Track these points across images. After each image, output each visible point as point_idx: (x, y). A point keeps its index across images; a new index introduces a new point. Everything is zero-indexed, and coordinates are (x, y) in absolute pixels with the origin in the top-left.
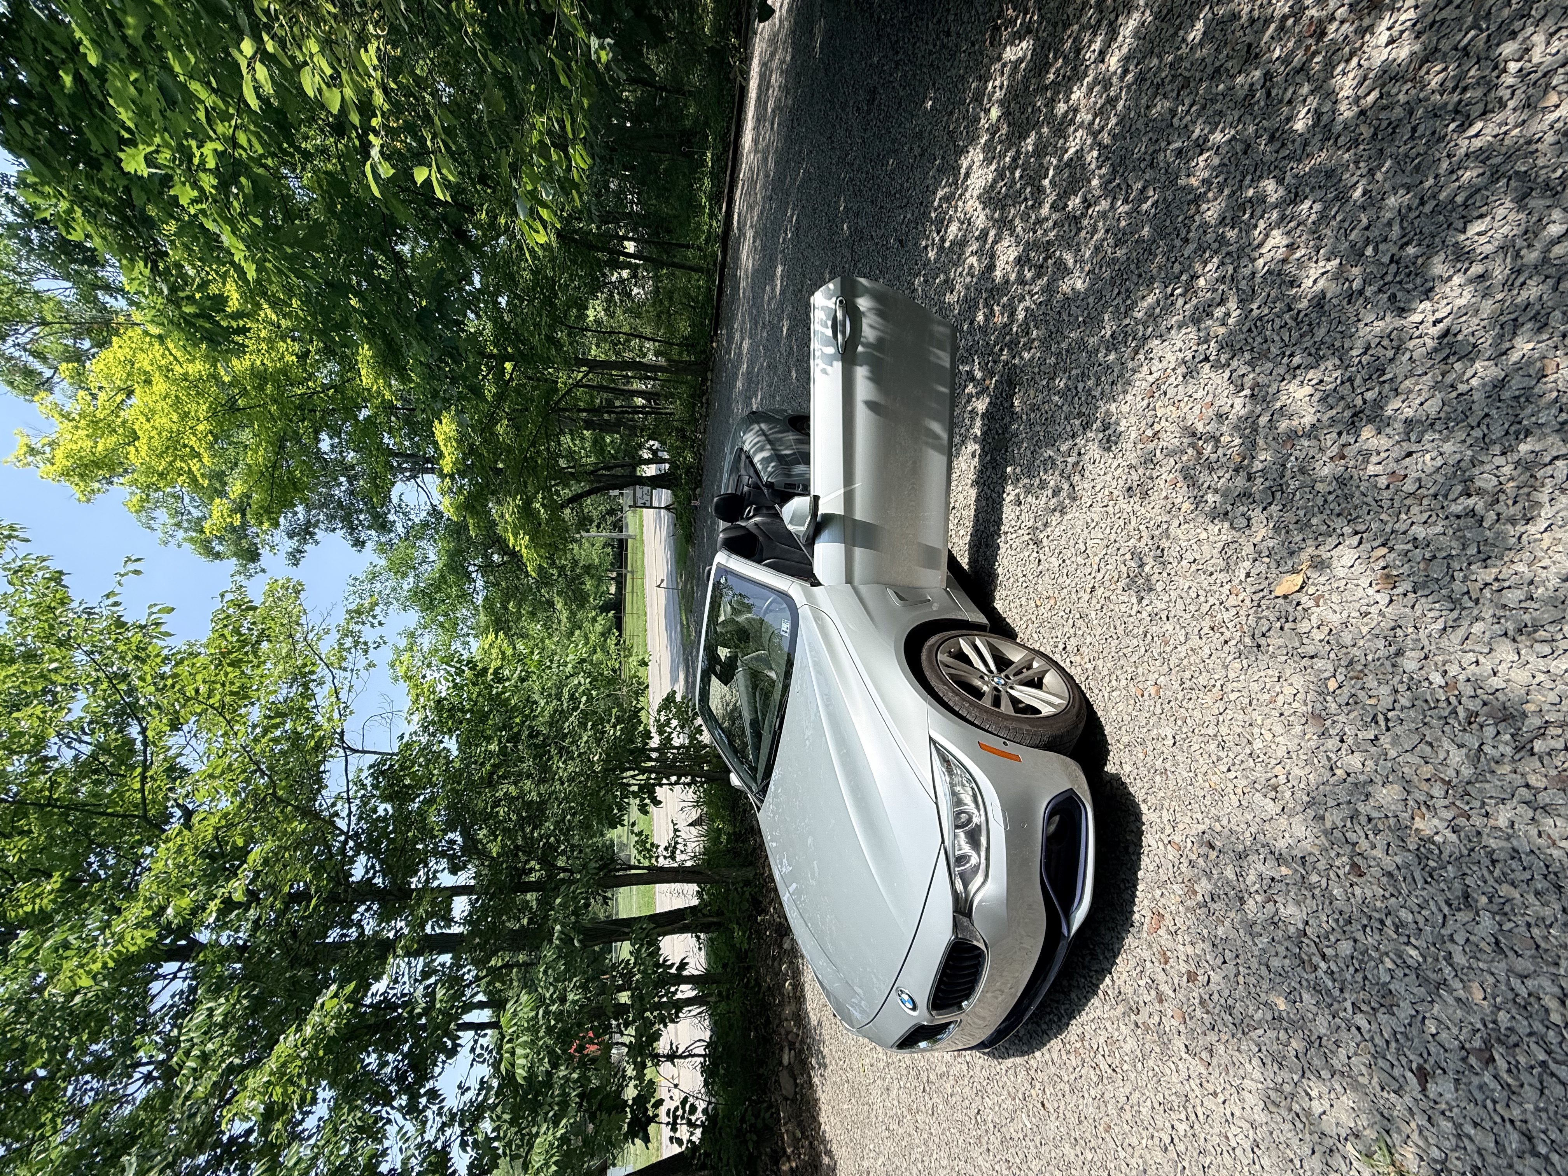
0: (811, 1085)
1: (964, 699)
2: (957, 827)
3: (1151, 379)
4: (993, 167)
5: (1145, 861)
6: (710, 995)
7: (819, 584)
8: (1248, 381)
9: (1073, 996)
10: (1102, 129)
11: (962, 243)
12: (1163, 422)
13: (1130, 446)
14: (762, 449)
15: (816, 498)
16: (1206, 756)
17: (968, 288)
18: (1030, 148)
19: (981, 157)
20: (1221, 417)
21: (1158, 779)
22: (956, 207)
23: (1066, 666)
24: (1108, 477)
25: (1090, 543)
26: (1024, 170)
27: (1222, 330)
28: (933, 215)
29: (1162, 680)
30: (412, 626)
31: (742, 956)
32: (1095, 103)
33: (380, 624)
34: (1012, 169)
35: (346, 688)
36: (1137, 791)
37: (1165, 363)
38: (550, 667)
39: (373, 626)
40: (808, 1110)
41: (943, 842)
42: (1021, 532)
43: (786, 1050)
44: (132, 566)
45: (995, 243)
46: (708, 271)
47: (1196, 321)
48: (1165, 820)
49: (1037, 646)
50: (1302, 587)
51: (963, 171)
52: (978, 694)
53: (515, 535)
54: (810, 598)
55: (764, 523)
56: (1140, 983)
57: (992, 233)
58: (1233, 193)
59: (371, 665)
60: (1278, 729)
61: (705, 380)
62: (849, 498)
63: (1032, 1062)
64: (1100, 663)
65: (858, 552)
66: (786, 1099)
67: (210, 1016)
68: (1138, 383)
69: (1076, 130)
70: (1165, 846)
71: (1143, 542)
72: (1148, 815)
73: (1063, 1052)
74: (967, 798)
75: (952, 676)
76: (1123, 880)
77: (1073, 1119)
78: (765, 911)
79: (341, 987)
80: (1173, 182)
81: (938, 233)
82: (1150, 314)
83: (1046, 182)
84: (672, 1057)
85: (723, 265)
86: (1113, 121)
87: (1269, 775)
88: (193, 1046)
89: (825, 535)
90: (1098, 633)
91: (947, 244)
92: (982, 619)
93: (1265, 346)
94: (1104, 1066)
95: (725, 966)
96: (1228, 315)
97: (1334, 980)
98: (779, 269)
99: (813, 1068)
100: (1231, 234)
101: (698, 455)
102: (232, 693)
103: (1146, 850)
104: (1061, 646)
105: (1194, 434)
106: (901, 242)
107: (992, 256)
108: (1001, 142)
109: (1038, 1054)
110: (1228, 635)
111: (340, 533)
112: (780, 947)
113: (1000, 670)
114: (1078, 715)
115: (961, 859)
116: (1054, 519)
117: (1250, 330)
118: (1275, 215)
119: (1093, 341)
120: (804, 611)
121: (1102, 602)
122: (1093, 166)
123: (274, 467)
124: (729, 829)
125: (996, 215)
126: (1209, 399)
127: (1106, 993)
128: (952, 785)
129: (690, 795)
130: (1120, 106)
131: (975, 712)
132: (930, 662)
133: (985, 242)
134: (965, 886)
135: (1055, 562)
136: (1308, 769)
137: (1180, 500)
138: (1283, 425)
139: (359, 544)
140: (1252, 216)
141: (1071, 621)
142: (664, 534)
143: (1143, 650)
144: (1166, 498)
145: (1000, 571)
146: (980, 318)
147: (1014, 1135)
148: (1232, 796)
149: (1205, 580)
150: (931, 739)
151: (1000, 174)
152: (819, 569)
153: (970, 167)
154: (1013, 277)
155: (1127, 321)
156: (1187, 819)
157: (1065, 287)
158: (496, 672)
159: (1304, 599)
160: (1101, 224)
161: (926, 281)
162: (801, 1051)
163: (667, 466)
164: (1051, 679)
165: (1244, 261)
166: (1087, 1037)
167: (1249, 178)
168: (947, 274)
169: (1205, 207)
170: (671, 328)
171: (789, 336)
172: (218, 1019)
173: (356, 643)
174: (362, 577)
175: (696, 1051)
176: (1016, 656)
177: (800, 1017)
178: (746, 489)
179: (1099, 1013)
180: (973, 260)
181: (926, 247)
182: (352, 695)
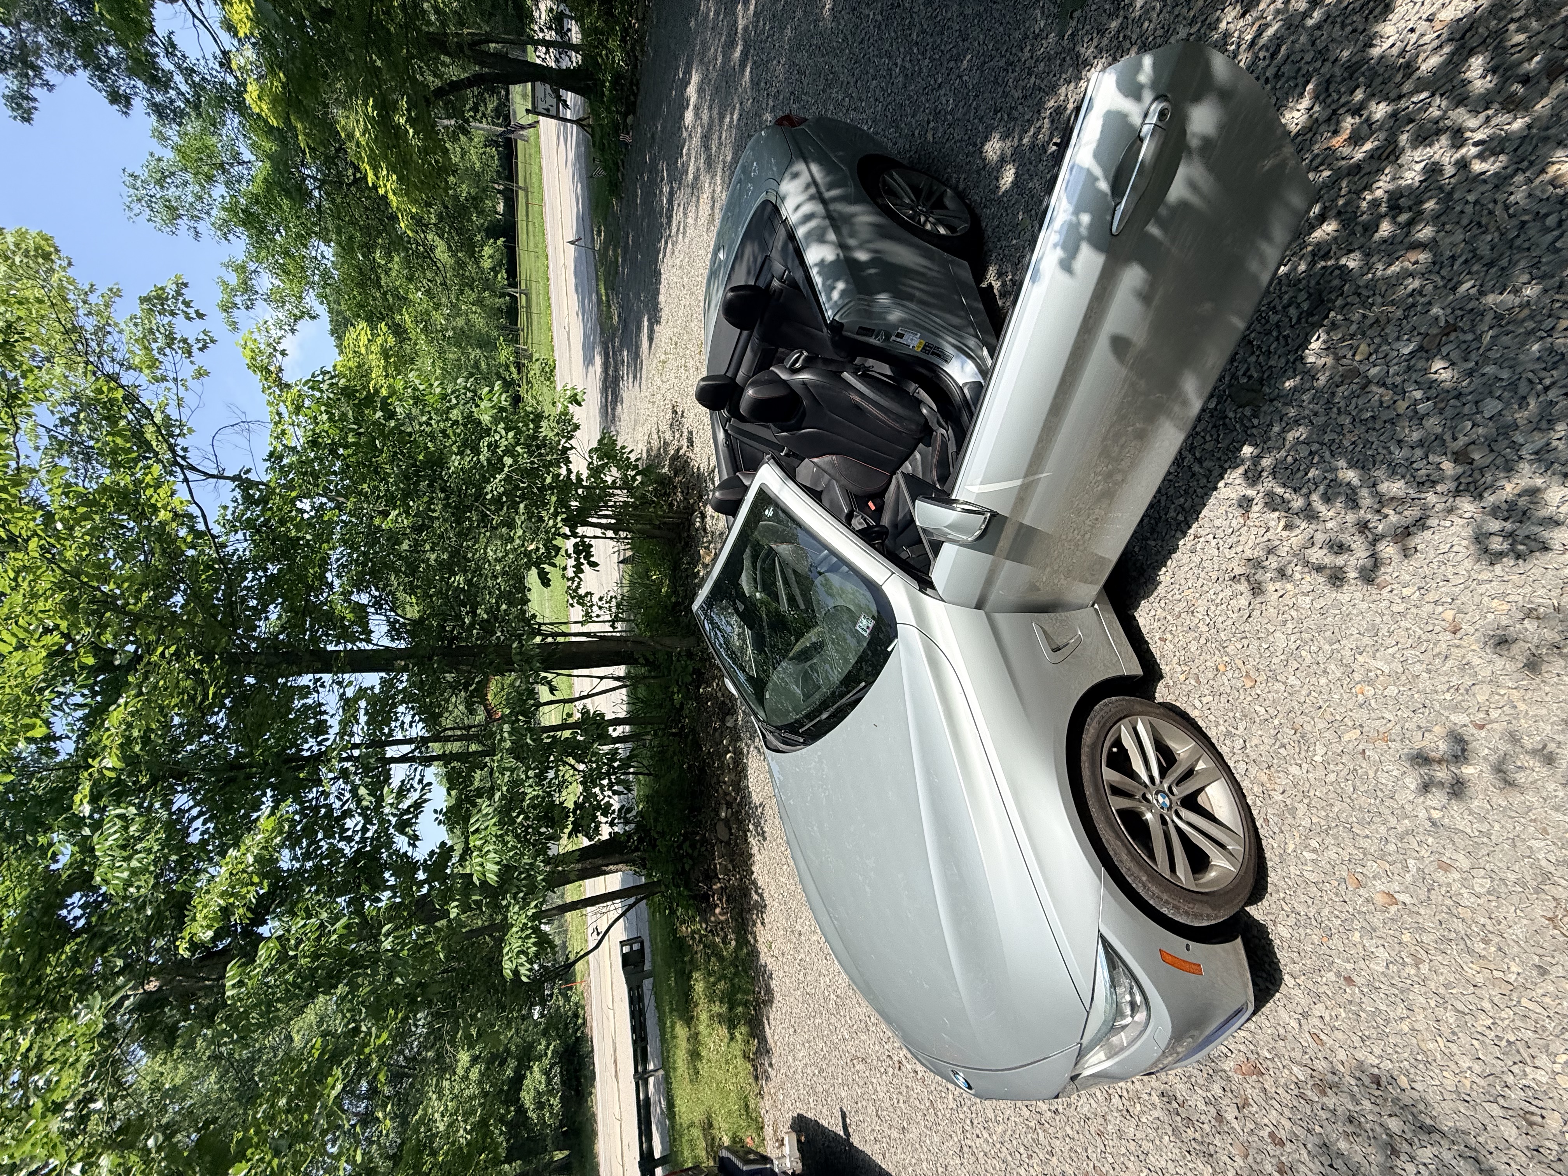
14: (822, 238)
33: (200, 316)
39: (189, 318)
40: (741, 855)
42: (1229, 554)
43: (724, 807)
52: (1149, 842)
53: (376, 169)
54: (917, 608)
59: (201, 374)
64: (1301, 807)
65: (1008, 569)
66: (721, 841)
70: (1302, 1031)
71: (1486, 732)
72: (1291, 989)
75: (1122, 816)
99: (750, 831)
101: (631, 57)
104: (1238, 741)
111: (83, 75)
120: (909, 635)
132: (1094, 783)
139: (119, 99)
141: (1273, 727)
146: (1295, 117)
150: (1101, 937)
173: (170, 342)
174: (144, 174)
177: (739, 787)
178: (776, 283)
182: (185, 411)
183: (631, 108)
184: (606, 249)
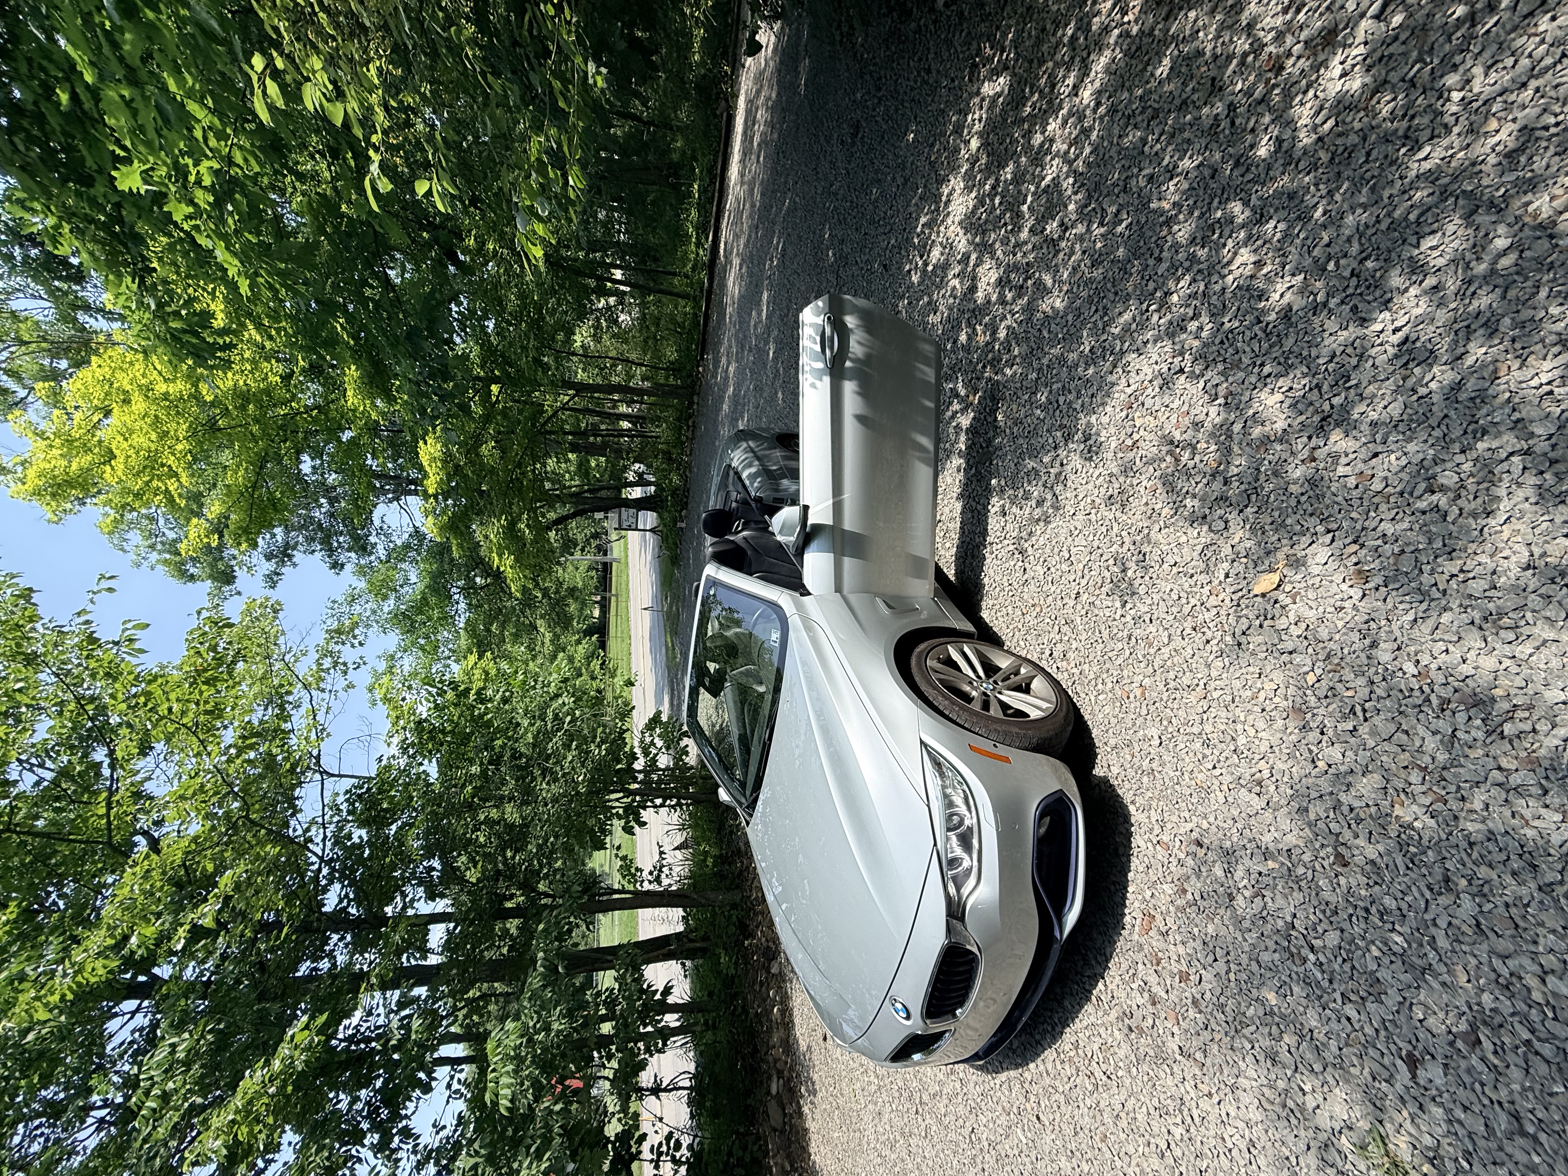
0: (800, 1114)
1: (954, 703)
2: (949, 830)
3: (1129, 391)
4: (973, 195)
5: (1135, 863)
6: (696, 1024)
7: (809, 594)
8: (1222, 390)
9: (1067, 1003)
10: (1077, 157)
11: (944, 267)
12: (1142, 432)
13: (1110, 455)
14: (750, 465)
15: (806, 508)
16: (1191, 754)
17: (950, 309)
18: (1009, 176)
19: (962, 185)
20: (1197, 425)
21: (1145, 779)
22: (938, 233)
23: (1053, 671)
24: (1090, 486)
25: (1074, 550)
26: (1003, 197)
27: (1196, 343)
28: (916, 241)
29: (1147, 682)
30: (392, 649)
31: (729, 982)
32: (1070, 133)
33: (361, 644)
34: (992, 195)
35: (324, 710)
36: (1126, 793)
37: (1142, 376)
38: (534, 688)
39: (353, 646)
40: (798, 1141)
41: (935, 845)
42: (1006, 542)
43: (775, 1079)
44: (105, 584)
45: (976, 265)
46: (695, 298)
47: (1171, 335)
48: (1153, 820)
49: (1023, 654)
50: (1279, 586)
51: (944, 198)
52: (968, 699)
53: (500, 556)
54: (800, 608)
55: (753, 538)
56: (1134, 986)
57: (974, 256)
58: (1203, 214)
59: (350, 686)
60: (1261, 724)
61: (691, 403)
62: (838, 508)
63: (1027, 1075)
64: (1086, 667)
65: (847, 561)
66: (775, 1130)
67: (173, 1052)
68: (1116, 395)
69: (1052, 159)
70: (1154, 846)
71: (1126, 547)
72: (1136, 816)
73: (1058, 1062)
74: (958, 800)
75: (941, 681)
76: (1114, 883)
77: (1068, 1131)
78: (752, 935)
79: (312, 1018)
80: (1146, 205)
81: (921, 257)
82: (1126, 329)
83: (1025, 208)
84: (656, 1090)
85: (710, 291)
86: (1088, 150)
87: (1254, 770)
88: (152, 1086)
89: (814, 545)
90: (1083, 638)
91: (930, 268)
92: (969, 627)
93: (1237, 357)
94: (1098, 1074)
95: (710, 994)
96: (1201, 328)
97: (1323, 972)
98: (765, 295)
99: (802, 1096)
100: (1202, 253)
101: (684, 478)
102: (207, 712)
103: (1135, 851)
104: (1048, 652)
105: (1172, 442)
106: (885, 266)
107: (974, 278)
108: (980, 171)
109: (1032, 1066)
110: (1209, 634)
111: (318, 555)
112: (769, 972)
113: (988, 676)
114: (1066, 718)
115: (953, 862)
116: (1039, 529)
117: (1222, 342)
118: (1243, 234)
119: (1072, 356)
120: (794, 621)
121: (1087, 607)
122: (1069, 192)
123: (254, 487)
124: (715, 851)
125: (977, 240)
126: (1185, 408)
127: (1099, 999)
128: (944, 787)
129: (675, 817)
130: (1094, 136)
131: (965, 716)
132: (920, 668)
133: (967, 264)
134: (958, 890)
135: (1040, 570)
136: (1290, 763)
137: (1160, 505)
138: (1257, 432)
139: (337, 566)
140: (1220, 236)
141: (1056, 628)
142: (649, 557)
143: (1128, 653)
144: (1147, 504)
145: (986, 581)
146: (963, 338)
147: (1009, 1152)
148: (1218, 793)
149: (1186, 582)
150: (922, 742)
151: (980, 201)
152: (808, 580)
153: (950, 194)
154: (994, 298)
155: (1104, 337)
156: (1175, 819)
157: (1045, 306)
158: (479, 693)
159: (1282, 597)
160: (1078, 246)
161: (910, 303)
162: (790, 1079)
163: (653, 488)
164: (1038, 684)
165: (1215, 278)
166: (1081, 1044)
167: (1217, 200)
168: (930, 296)
169: (1176, 228)
170: (657, 354)
171: (775, 358)
172: (181, 1055)
173: (335, 664)
174: (340, 599)
175: (681, 1084)
176: (1004, 662)
177: (789, 1044)
179: (1093, 1019)
180: (956, 282)
181: (909, 271)
182: (330, 717)
183: (685, 506)
184: (670, 607)
